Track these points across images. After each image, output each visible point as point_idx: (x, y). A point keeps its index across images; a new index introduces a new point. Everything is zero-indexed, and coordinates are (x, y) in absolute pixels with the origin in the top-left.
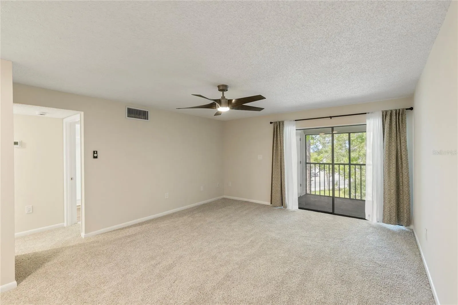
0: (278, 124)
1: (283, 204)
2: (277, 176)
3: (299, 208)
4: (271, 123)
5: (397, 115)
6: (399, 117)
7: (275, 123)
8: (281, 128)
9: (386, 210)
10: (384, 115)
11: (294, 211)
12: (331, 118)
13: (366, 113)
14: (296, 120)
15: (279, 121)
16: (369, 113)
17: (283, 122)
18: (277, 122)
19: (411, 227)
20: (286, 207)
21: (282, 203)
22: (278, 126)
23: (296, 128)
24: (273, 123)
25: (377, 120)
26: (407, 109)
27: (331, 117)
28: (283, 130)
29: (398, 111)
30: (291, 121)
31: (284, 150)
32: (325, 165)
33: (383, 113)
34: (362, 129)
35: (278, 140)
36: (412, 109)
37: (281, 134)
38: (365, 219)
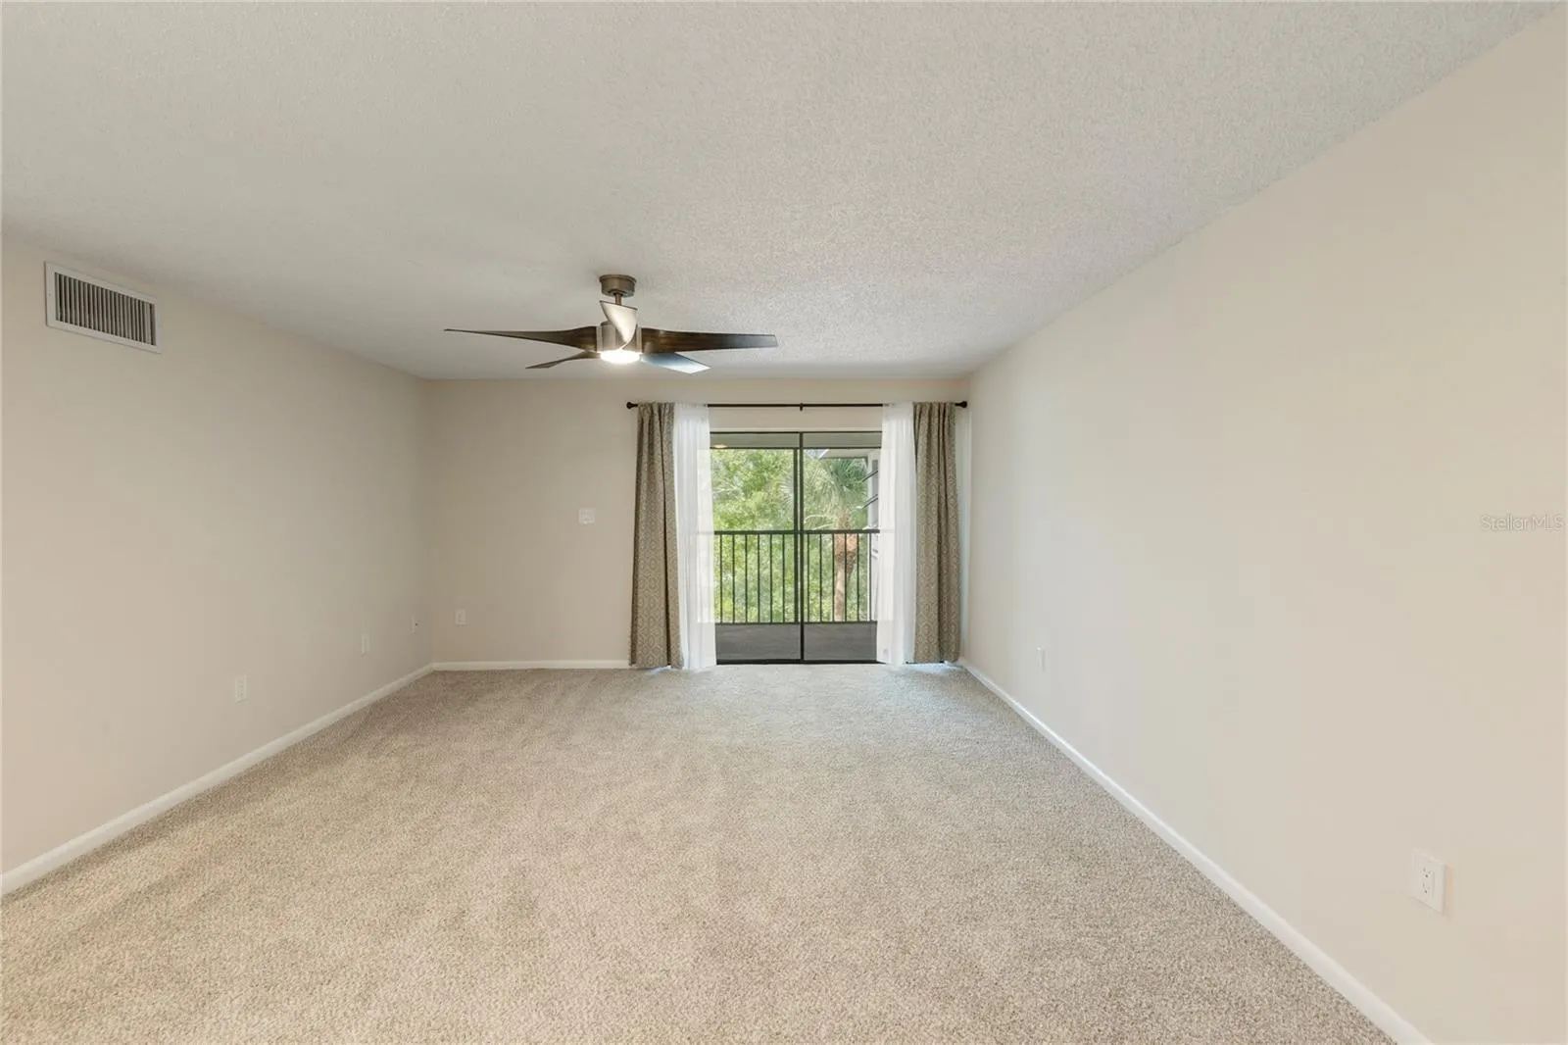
0: (656, 412)
1: (673, 658)
2: (652, 574)
3: (719, 662)
4: (630, 405)
5: (941, 416)
6: (944, 421)
7: (645, 406)
8: (665, 426)
9: (921, 633)
10: (918, 413)
11: (708, 673)
12: (801, 409)
13: (881, 405)
14: (709, 405)
15: (660, 401)
16: (887, 405)
17: (672, 407)
18: (651, 406)
19: (961, 661)
20: (679, 665)
21: (670, 655)
22: (656, 418)
23: (711, 427)
24: (636, 405)
25: (904, 422)
26: (957, 405)
27: (801, 406)
28: (670, 433)
29: (942, 406)
30: (695, 405)
31: (673, 491)
32: (761, 536)
33: (915, 407)
34: (873, 442)
35: (656, 462)
36: (964, 405)
37: (665, 446)
38: (875, 662)
